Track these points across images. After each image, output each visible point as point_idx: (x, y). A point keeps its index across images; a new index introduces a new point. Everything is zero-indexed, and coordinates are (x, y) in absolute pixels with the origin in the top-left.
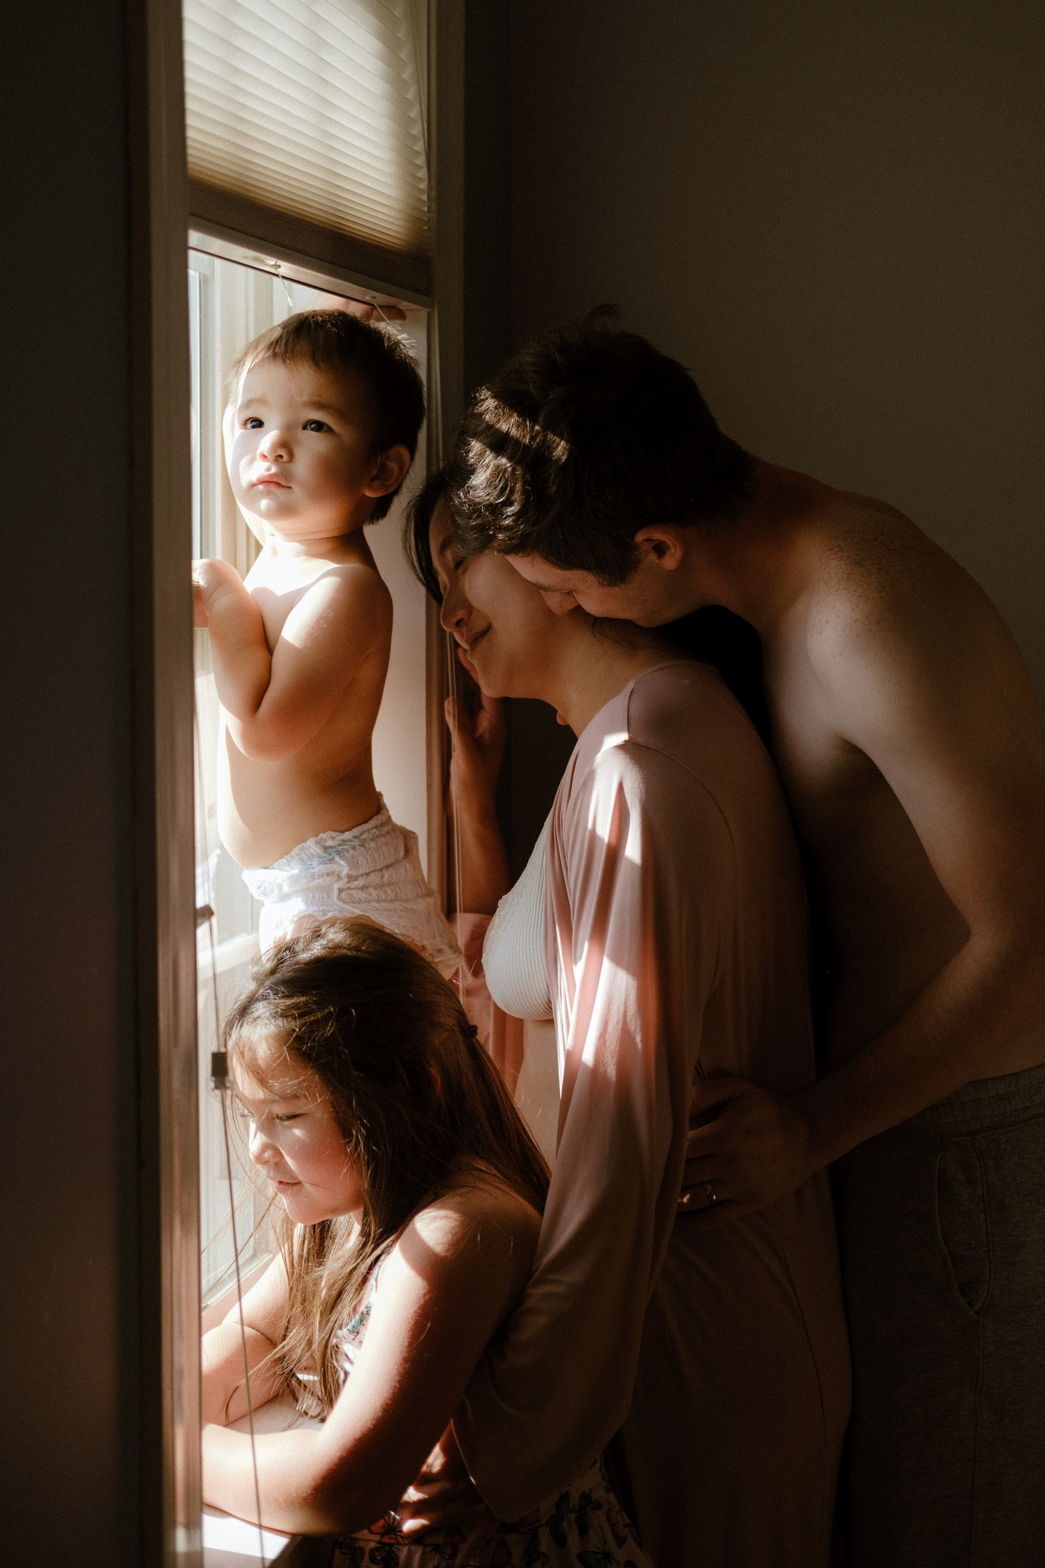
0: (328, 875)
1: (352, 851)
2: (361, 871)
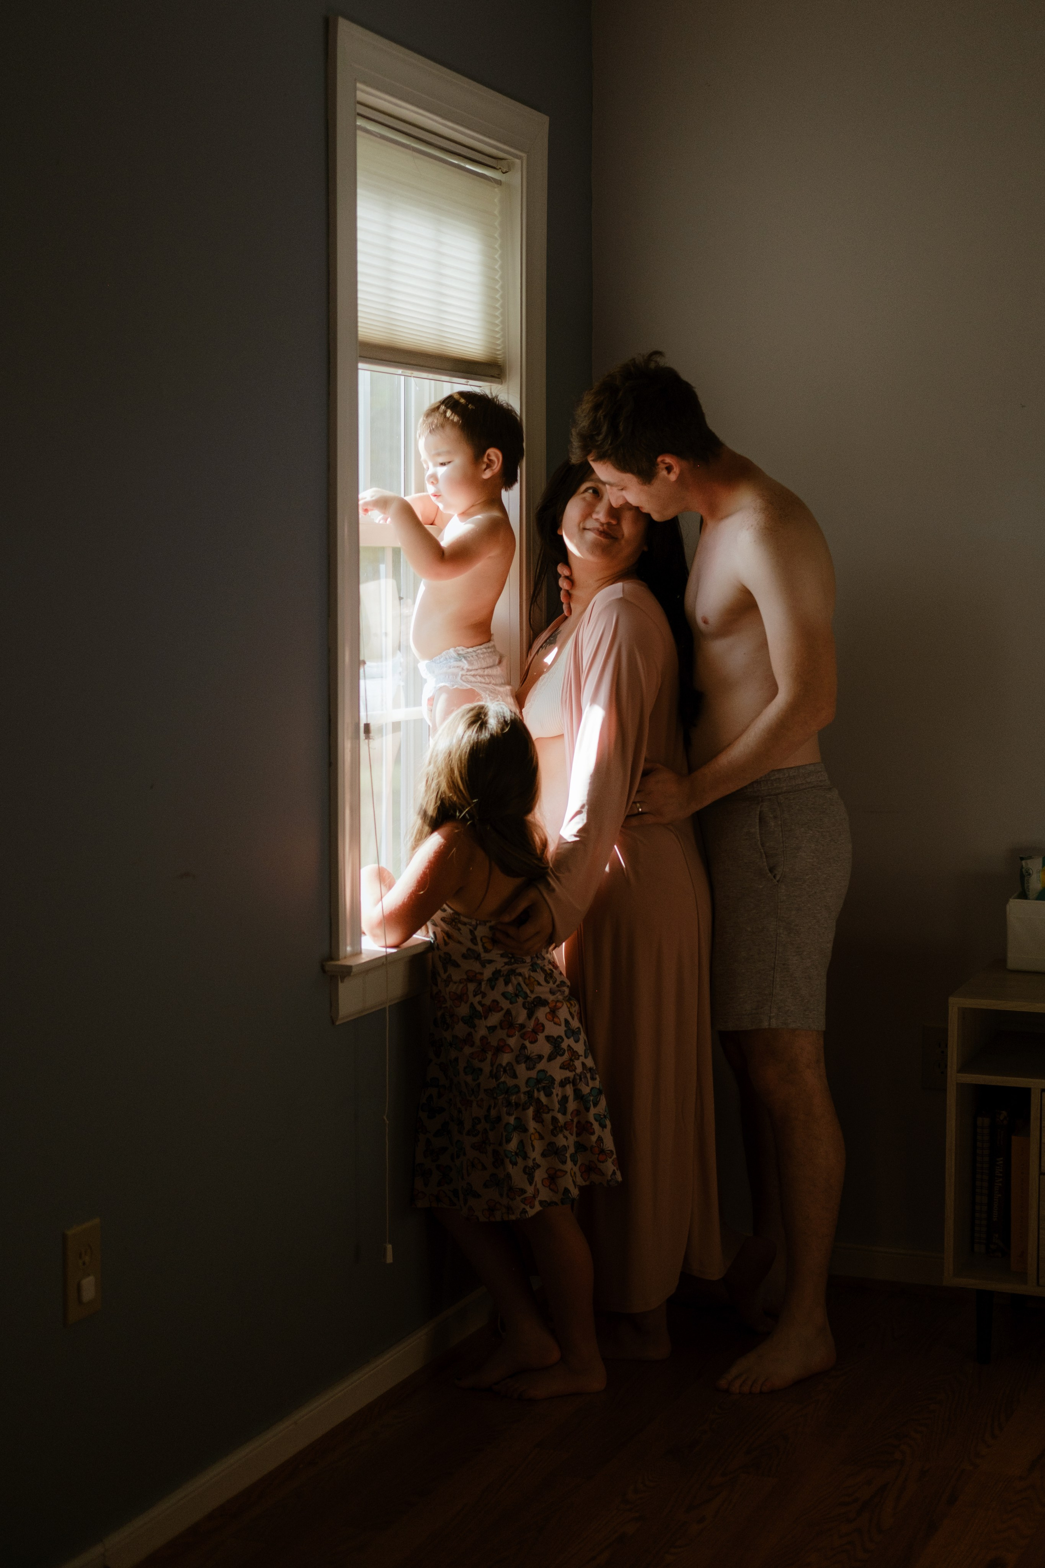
0: (457, 667)
1: (471, 658)
2: (474, 668)
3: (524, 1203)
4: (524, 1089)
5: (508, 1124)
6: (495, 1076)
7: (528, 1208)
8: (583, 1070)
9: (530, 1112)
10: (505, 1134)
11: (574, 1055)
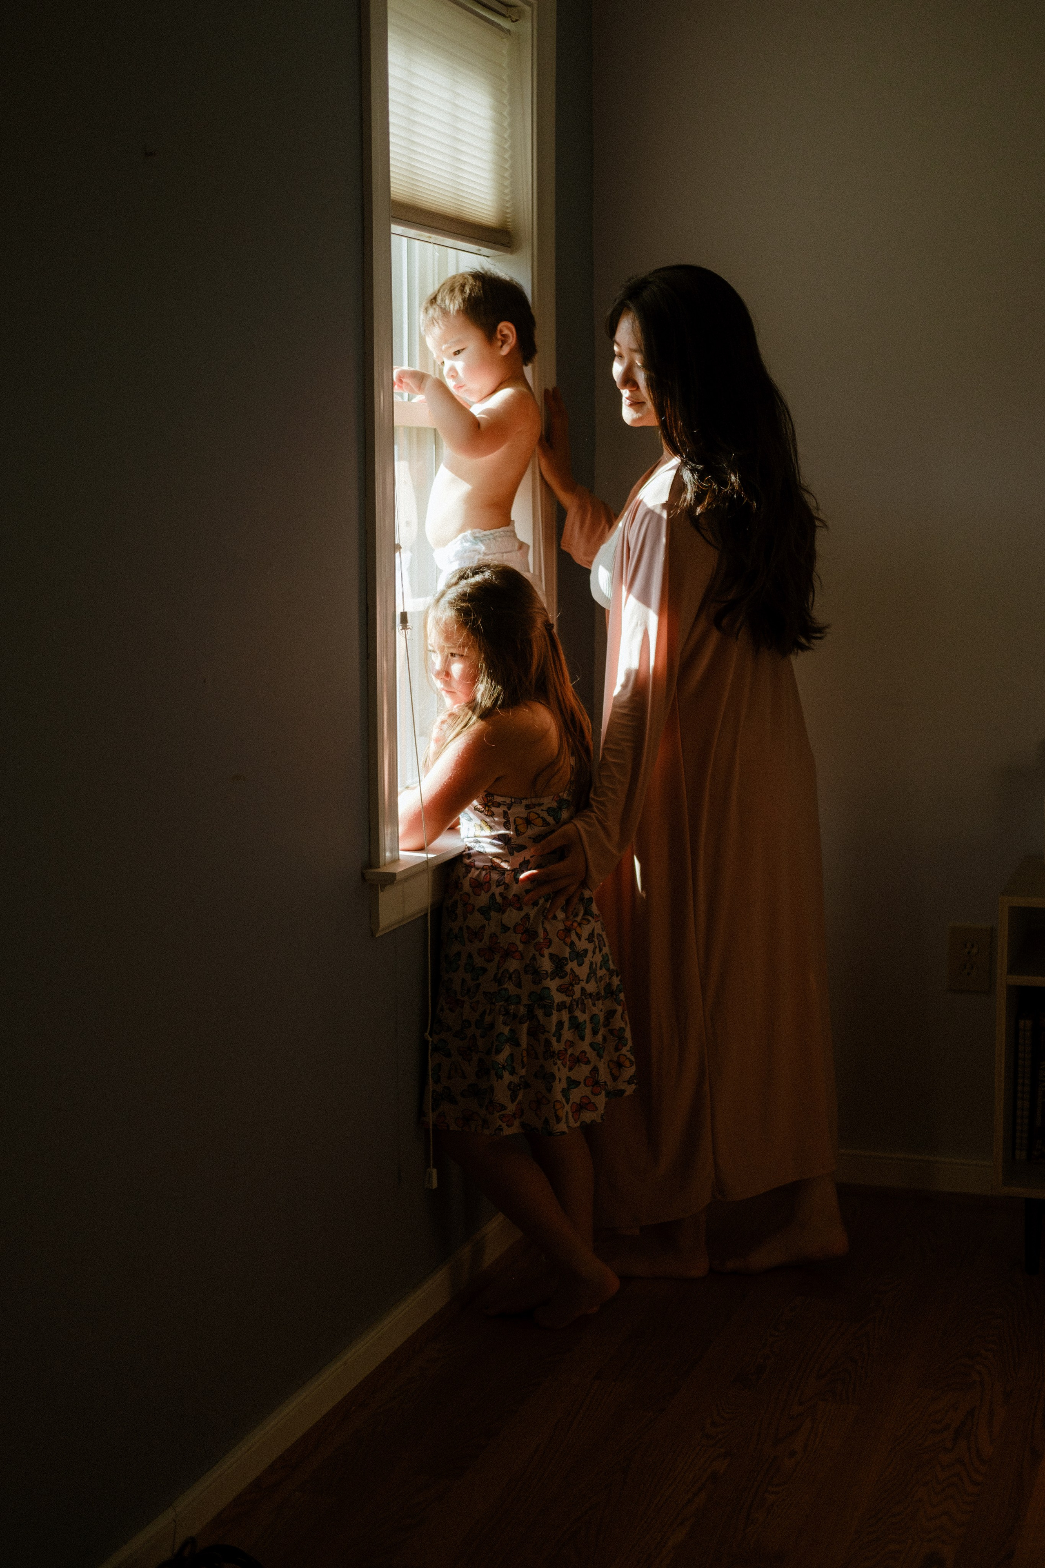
0: (474, 551)
1: (488, 541)
2: (491, 552)
3: (501, 1120)
4: (525, 1001)
5: (502, 1033)
6: (498, 980)
7: (504, 1126)
8: (581, 995)
9: (525, 1027)
10: (495, 1044)
11: (576, 979)
